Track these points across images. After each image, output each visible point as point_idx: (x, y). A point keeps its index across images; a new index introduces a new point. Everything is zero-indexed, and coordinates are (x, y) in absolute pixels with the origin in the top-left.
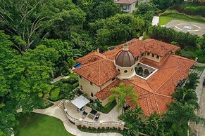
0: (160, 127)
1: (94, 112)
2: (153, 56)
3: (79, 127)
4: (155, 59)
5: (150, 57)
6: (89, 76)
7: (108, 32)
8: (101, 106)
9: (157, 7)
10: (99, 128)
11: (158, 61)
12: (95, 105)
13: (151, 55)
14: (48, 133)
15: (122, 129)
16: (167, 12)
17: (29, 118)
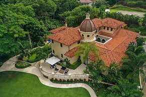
0: (119, 74)
1: (63, 68)
2: (108, 29)
3: (52, 80)
4: (109, 32)
5: (106, 31)
6: (59, 39)
7: (74, 17)
8: (69, 64)
9: (108, 3)
10: (68, 80)
11: (112, 32)
12: (65, 63)
13: (106, 28)
14: (26, 85)
15: (87, 80)
16: (115, 6)
17: (10, 75)
